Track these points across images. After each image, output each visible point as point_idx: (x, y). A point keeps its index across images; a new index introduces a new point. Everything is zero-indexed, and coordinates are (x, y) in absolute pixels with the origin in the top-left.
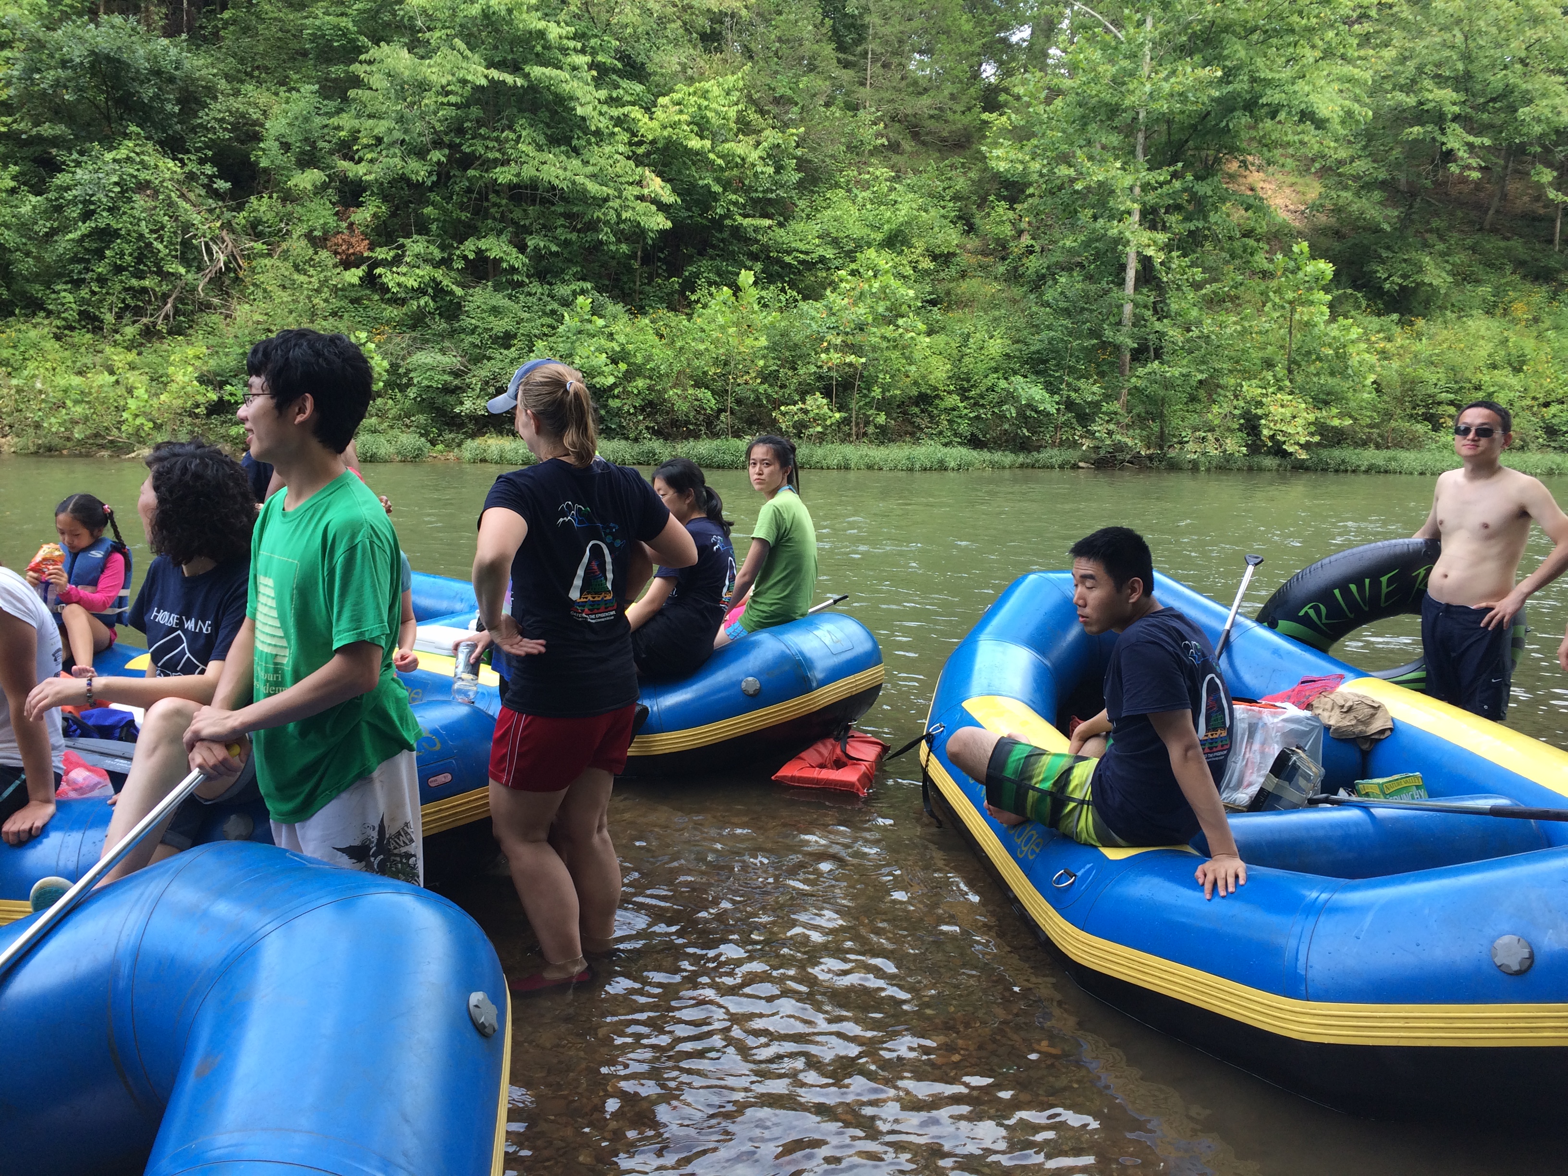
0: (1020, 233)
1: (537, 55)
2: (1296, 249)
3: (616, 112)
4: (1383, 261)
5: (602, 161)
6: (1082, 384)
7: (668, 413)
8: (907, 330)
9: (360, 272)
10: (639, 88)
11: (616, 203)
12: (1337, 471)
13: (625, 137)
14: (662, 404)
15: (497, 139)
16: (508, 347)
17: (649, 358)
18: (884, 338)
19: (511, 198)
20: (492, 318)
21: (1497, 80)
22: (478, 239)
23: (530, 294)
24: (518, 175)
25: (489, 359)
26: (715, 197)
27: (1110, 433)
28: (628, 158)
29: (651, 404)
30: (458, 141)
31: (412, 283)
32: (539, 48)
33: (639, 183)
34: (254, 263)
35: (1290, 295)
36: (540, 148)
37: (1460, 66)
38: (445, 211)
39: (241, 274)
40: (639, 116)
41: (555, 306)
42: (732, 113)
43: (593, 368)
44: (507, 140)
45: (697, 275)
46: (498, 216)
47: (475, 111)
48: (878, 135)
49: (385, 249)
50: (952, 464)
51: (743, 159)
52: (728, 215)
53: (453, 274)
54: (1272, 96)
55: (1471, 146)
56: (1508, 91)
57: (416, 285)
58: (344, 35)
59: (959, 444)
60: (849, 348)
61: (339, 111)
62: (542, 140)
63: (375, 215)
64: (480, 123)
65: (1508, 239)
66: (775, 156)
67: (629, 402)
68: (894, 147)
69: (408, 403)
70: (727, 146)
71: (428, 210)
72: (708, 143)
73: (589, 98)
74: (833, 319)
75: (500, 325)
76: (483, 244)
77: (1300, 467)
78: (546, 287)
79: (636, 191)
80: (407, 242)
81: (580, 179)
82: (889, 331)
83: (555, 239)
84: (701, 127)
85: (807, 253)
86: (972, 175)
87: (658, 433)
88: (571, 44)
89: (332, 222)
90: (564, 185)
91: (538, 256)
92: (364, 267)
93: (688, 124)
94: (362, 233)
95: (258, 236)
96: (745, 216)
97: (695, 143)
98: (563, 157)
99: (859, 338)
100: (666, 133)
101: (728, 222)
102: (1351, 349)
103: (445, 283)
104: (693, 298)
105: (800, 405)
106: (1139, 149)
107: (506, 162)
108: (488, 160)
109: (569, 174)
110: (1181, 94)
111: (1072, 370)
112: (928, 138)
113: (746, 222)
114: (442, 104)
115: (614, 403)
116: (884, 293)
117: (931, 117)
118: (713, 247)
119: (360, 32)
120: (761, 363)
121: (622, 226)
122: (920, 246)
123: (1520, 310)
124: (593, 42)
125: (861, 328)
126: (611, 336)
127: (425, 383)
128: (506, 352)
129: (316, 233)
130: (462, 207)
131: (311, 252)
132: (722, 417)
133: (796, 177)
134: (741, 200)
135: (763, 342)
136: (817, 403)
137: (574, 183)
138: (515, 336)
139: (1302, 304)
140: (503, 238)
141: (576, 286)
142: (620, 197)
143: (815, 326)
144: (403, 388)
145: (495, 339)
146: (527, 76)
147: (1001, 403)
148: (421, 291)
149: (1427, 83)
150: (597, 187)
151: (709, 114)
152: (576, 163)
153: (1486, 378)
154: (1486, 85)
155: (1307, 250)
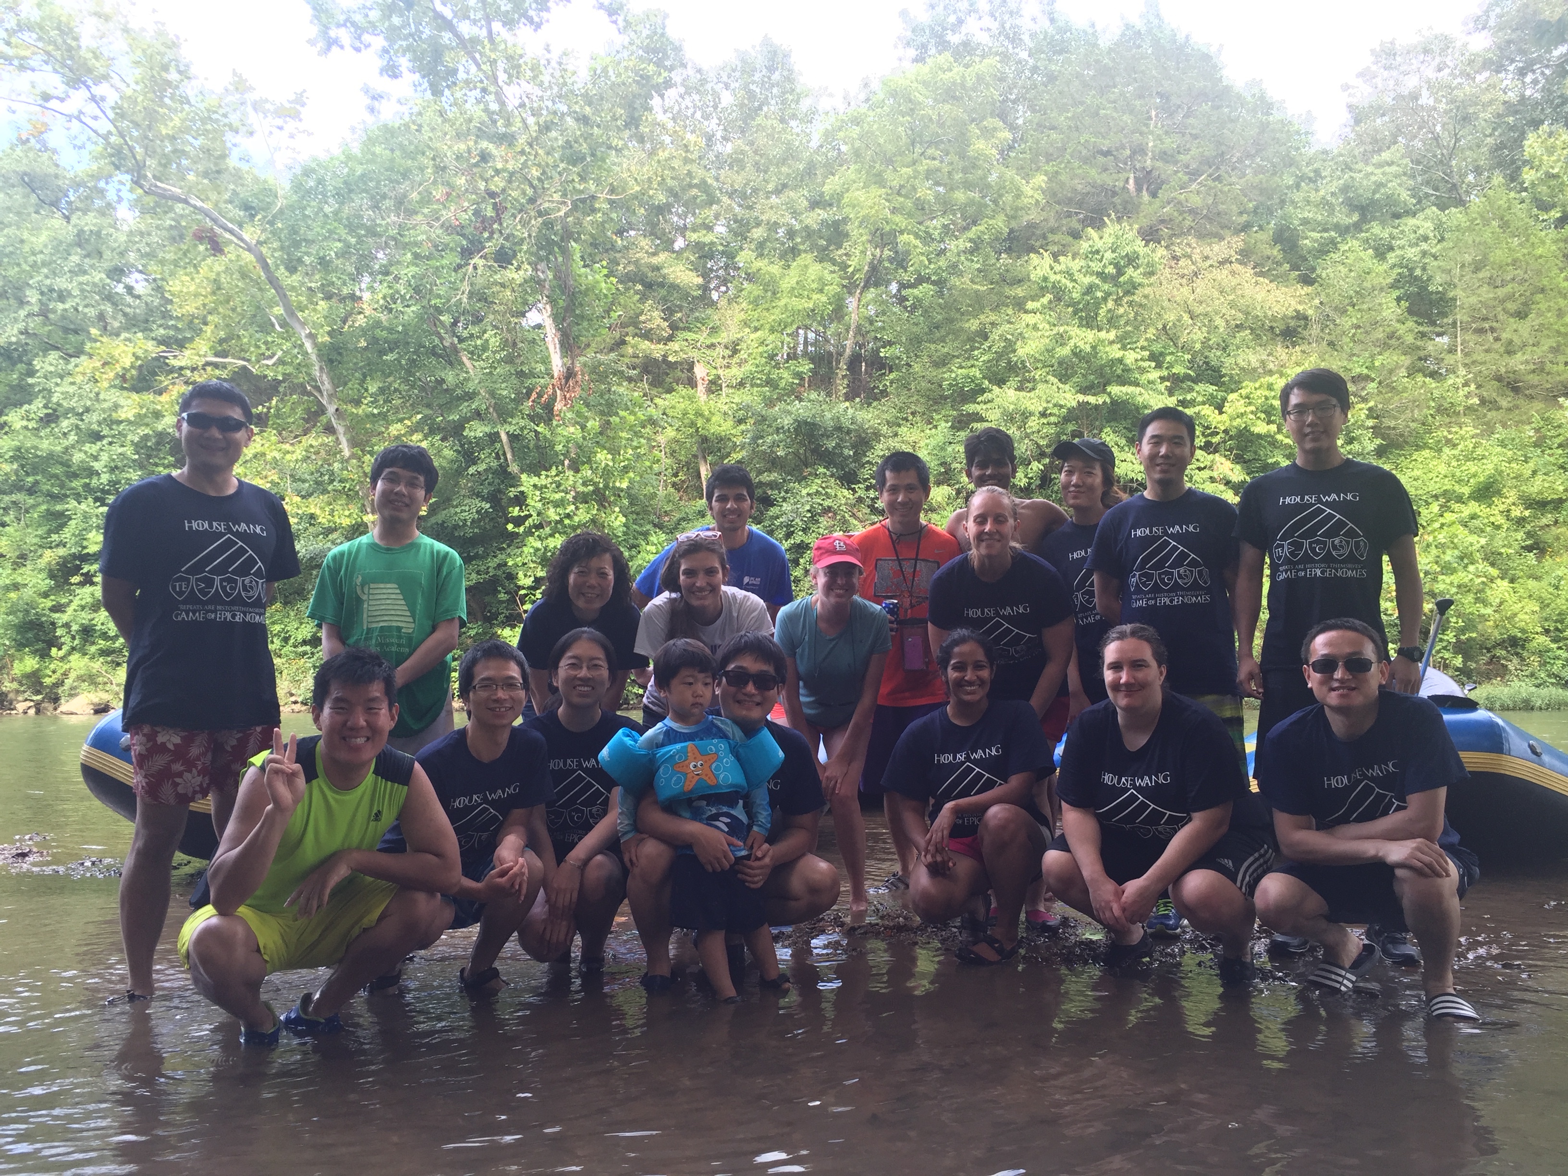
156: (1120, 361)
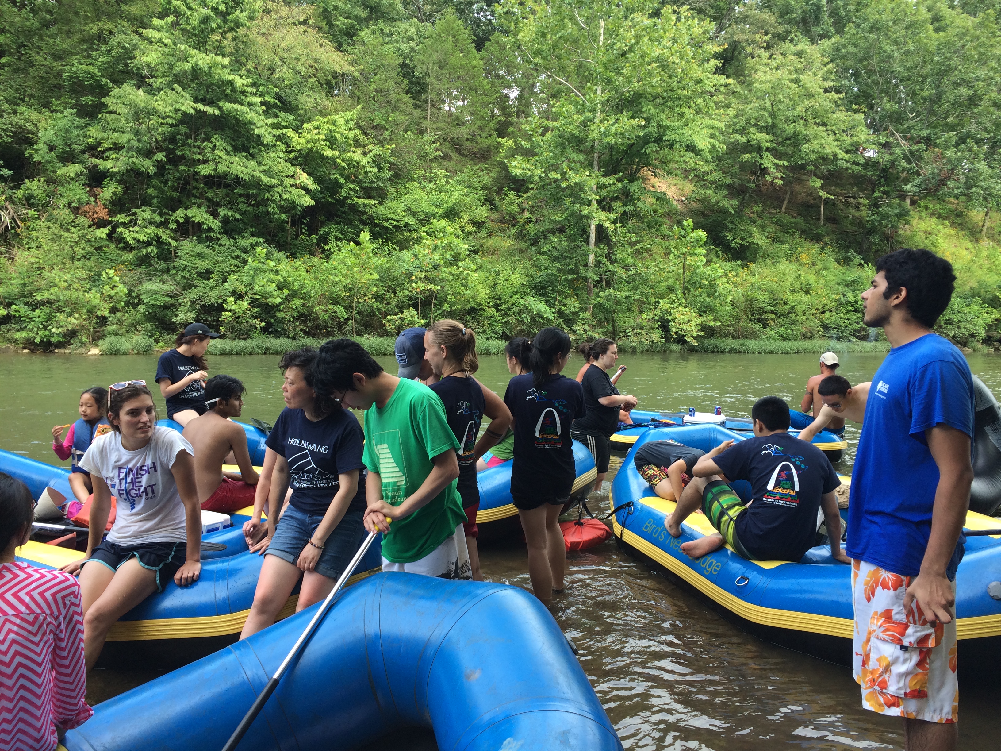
0: (523, 210)
1: (227, 95)
2: (685, 223)
3: (278, 132)
4: (730, 230)
5: (270, 163)
6: (567, 301)
7: (314, 320)
8: (464, 269)
9: (106, 231)
10: (291, 117)
11: (280, 189)
12: (713, 352)
13: (283, 147)
14: (310, 315)
15: (199, 147)
16: (208, 279)
17: (302, 287)
18: (450, 273)
19: (205, 184)
20: (197, 260)
21: (789, 129)
22: (186, 209)
23: (221, 245)
24: (215, 170)
25: (196, 287)
26: (341, 186)
27: (585, 330)
28: (286, 161)
29: (303, 315)
30: (172, 147)
31: (142, 238)
32: (228, 92)
33: (292, 176)
34: (28, 224)
35: (684, 250)
36: (228, 153)
37: (770, 120)
38: (162, 192)
39: (19, 231)
40: (293, 135)
41: (238, 253)
42: (351, 135)
43: (266, 293)
44: (205, 148)
45: (328, 234)
46: (198, 195)
47: (183, 129)
48: (437, 150)
49: (123, 216)
50: (494, 351)
51: (358, 163)
52: (349, 197)
53: (168, 232)
54: (669, 136)
55: (777, 165)
56: (795, 135)
57: (145, 239)
58: (92, 77)
59: (497, 338)
60: (428, 280)
61: (87, 125)
62: (229, 148)
63: (114, 194)
64: (188, 136)
65: (795, 217)
66: (378, 162)
67: (289, 314)
68: (445, 157)
69: (139, 316)
70: (348, 155)
71: (150, 191)
72: (337, 153)
73: (261, 123)
74: (417, 262)
75: (203, 265)
76: (190, 213)
77: (692, 350)
78: (232, 240)
79: (292, 181)
80: (139, 211)
81: (257, 174)
82: (454, 270)
83: (238, 210)
84: (332, 142)
85: (397, 221)
86: (492, 175)
87: (307, 333)
88: (249, 89)
89: (85, 197)
90: (247, 177)
91: (225, 221)
92: (109, 227)
93: (324, 140)
94: (104, 204)
95: (31, 206)
96: (359, 197)
97: (328, 153)
98: (245, 160)
99: (435, 273)
100: (309, 146)
101: (349, 201)
102: (718, 282)
103: (164, 237)
104: (326, 248)
105: (400, 315)
106: (595, 163)
107: (205, 162)
108: (194, 160)
109: (249, 171)
110: (621, 134)
111: (561, 293)
112: (466, 152)
113: (360, 201)
114: (162, 124)
115: (280, 315)
116: (449, 246)
117: (467, 139)
118: (338, 216)
119: (102, 76)
120: (375, 289)
121: (283, 203)
122: (466, 217)
123: (804, 258)
124: (261, 88)
125: (436, 267)
126: (277, 272)
127: (152, 302)
128: (206, 282)
129: (74, 205)
130: (174, 189)
131: (72, 217)
132: (349, 322)
133: (388, 174)
134: (357, 188)
135: (376, 276)
136: (410, 314)
137: (253, 176)
138: (212, 272)
139: (690, 255)
140: (203, 209)
141: (253, 240)
142: (282, 185)
143: (406, 267)
144: (135, 306)
145: (200, 274)
146: (220, 108)
147: (520, 313)
148: (148, 244)
149: (752, 130)
150: (268, 179)
151: (338, 136)
152: (253, 163)
153: (790, 297)
154: (783, 131)
155: (691, 224)
156: (231, 83)
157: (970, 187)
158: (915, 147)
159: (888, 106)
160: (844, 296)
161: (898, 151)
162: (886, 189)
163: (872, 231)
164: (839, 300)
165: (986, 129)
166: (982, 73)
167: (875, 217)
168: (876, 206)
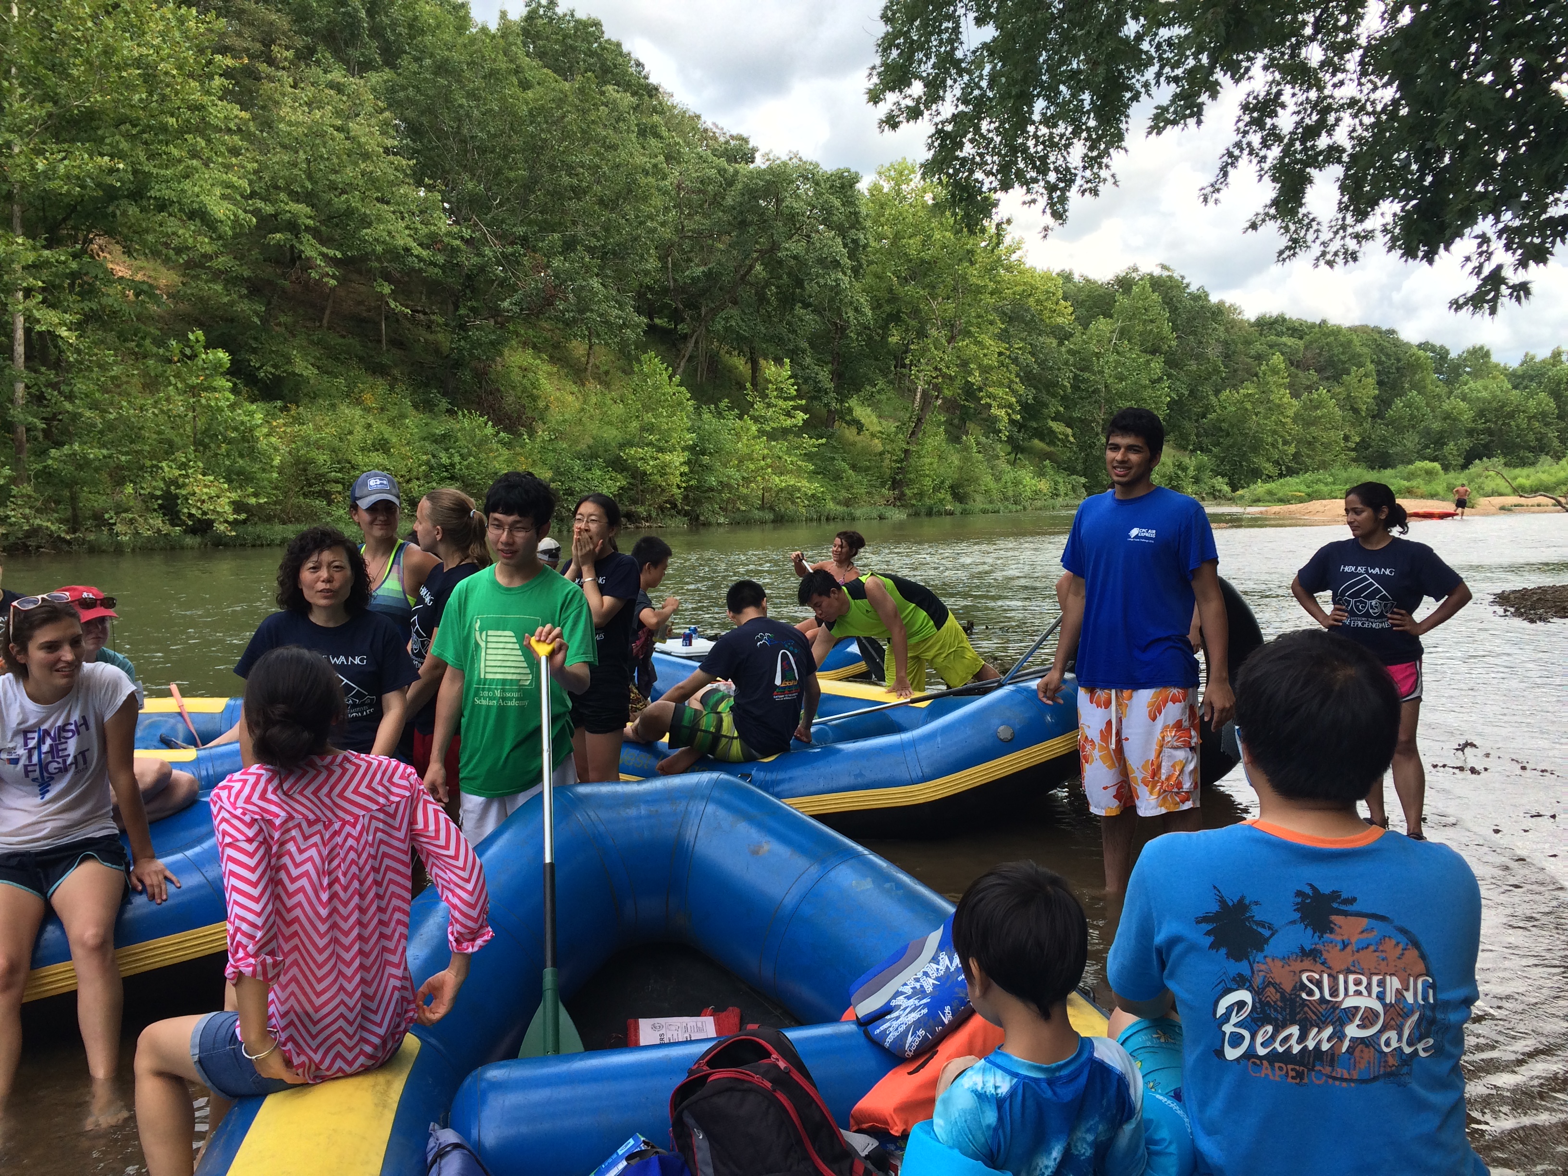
2: (191, 336)
4: (254, 351)
12: (253, 546)
21: (339, 202)
27: (25, 516)
35: (194, 381)
37: (308, 185)
54: (158, 191)
55: (324, 256)
56: (349, 212)
65: (343, 337)
77: (220, 544)
102: (257, 433)
106: (17, 222)
123: (368, 399)
139: (206, 389)
149: (283, 196)
153: (360, 459)
154: (329, 203)
155: (202, 338)
157: (582, 311)
158: (510, 250)
159: (470, 185)
160: (434, 456)
161: (487, 251)
162: (475, 304)
163: (458, 364)
164: (427, 463)
165: (594, 235)
166: (587, 158)
167: (462, 343)
168: (463, 327)
